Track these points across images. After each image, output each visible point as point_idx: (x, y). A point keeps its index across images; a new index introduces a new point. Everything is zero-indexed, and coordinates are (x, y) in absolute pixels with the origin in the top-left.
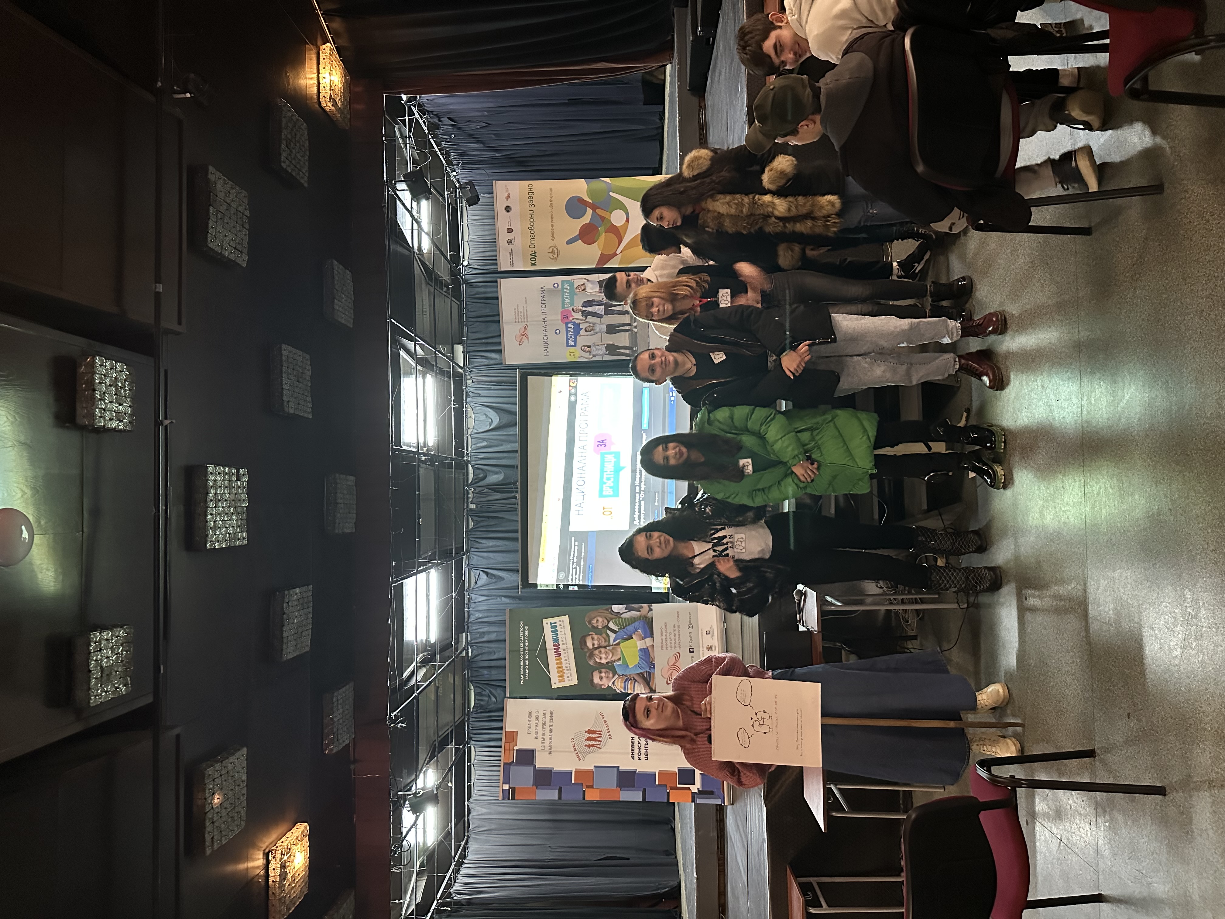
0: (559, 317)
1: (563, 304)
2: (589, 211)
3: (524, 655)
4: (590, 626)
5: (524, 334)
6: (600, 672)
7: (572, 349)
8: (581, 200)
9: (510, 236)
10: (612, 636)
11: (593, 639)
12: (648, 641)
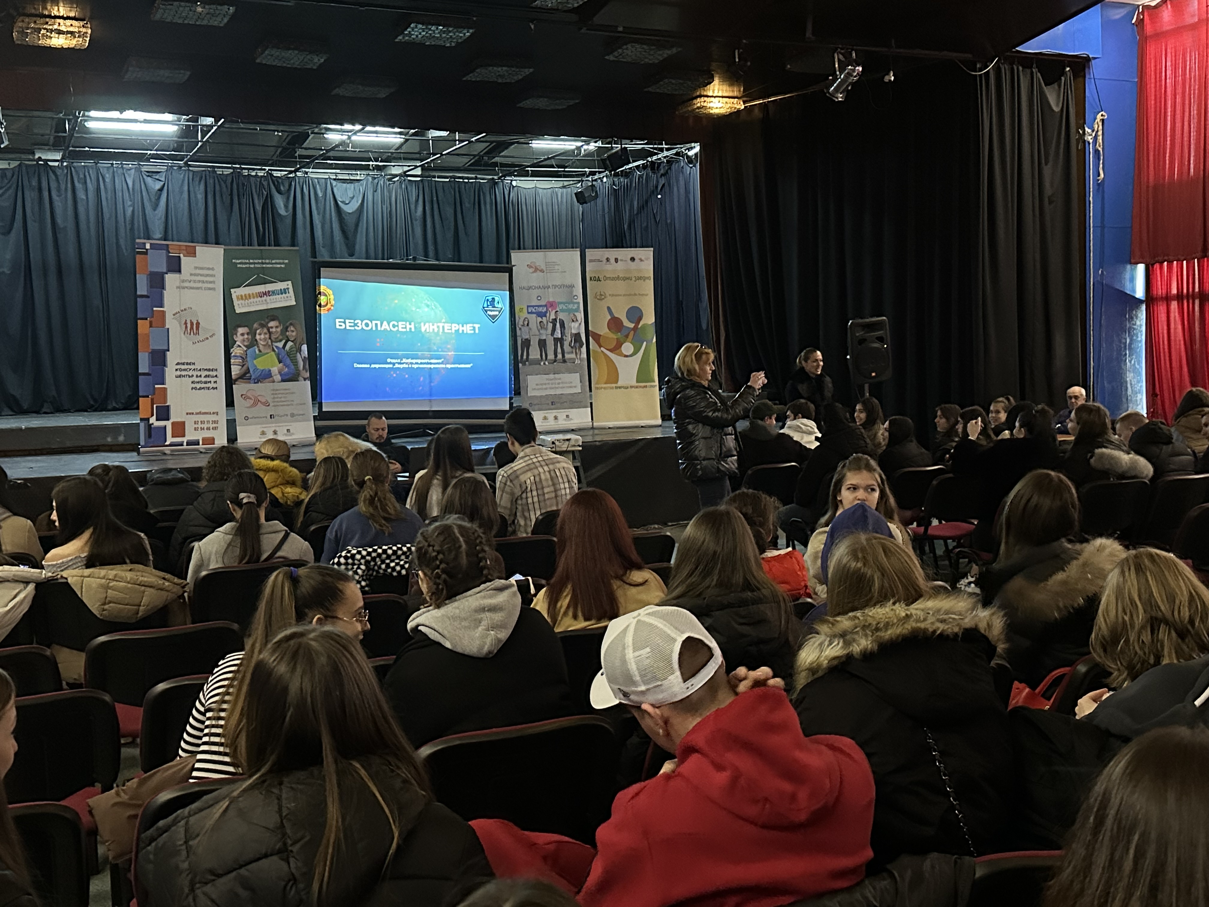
0: (551, 300)
2: (632, 325)
3: (259, 263)
5: (536, 270)
6: (248, 334)
7: (525, 310)
8: (640, 319)
10: (280, 345)
11: (277, 327)
12: (278, 378)
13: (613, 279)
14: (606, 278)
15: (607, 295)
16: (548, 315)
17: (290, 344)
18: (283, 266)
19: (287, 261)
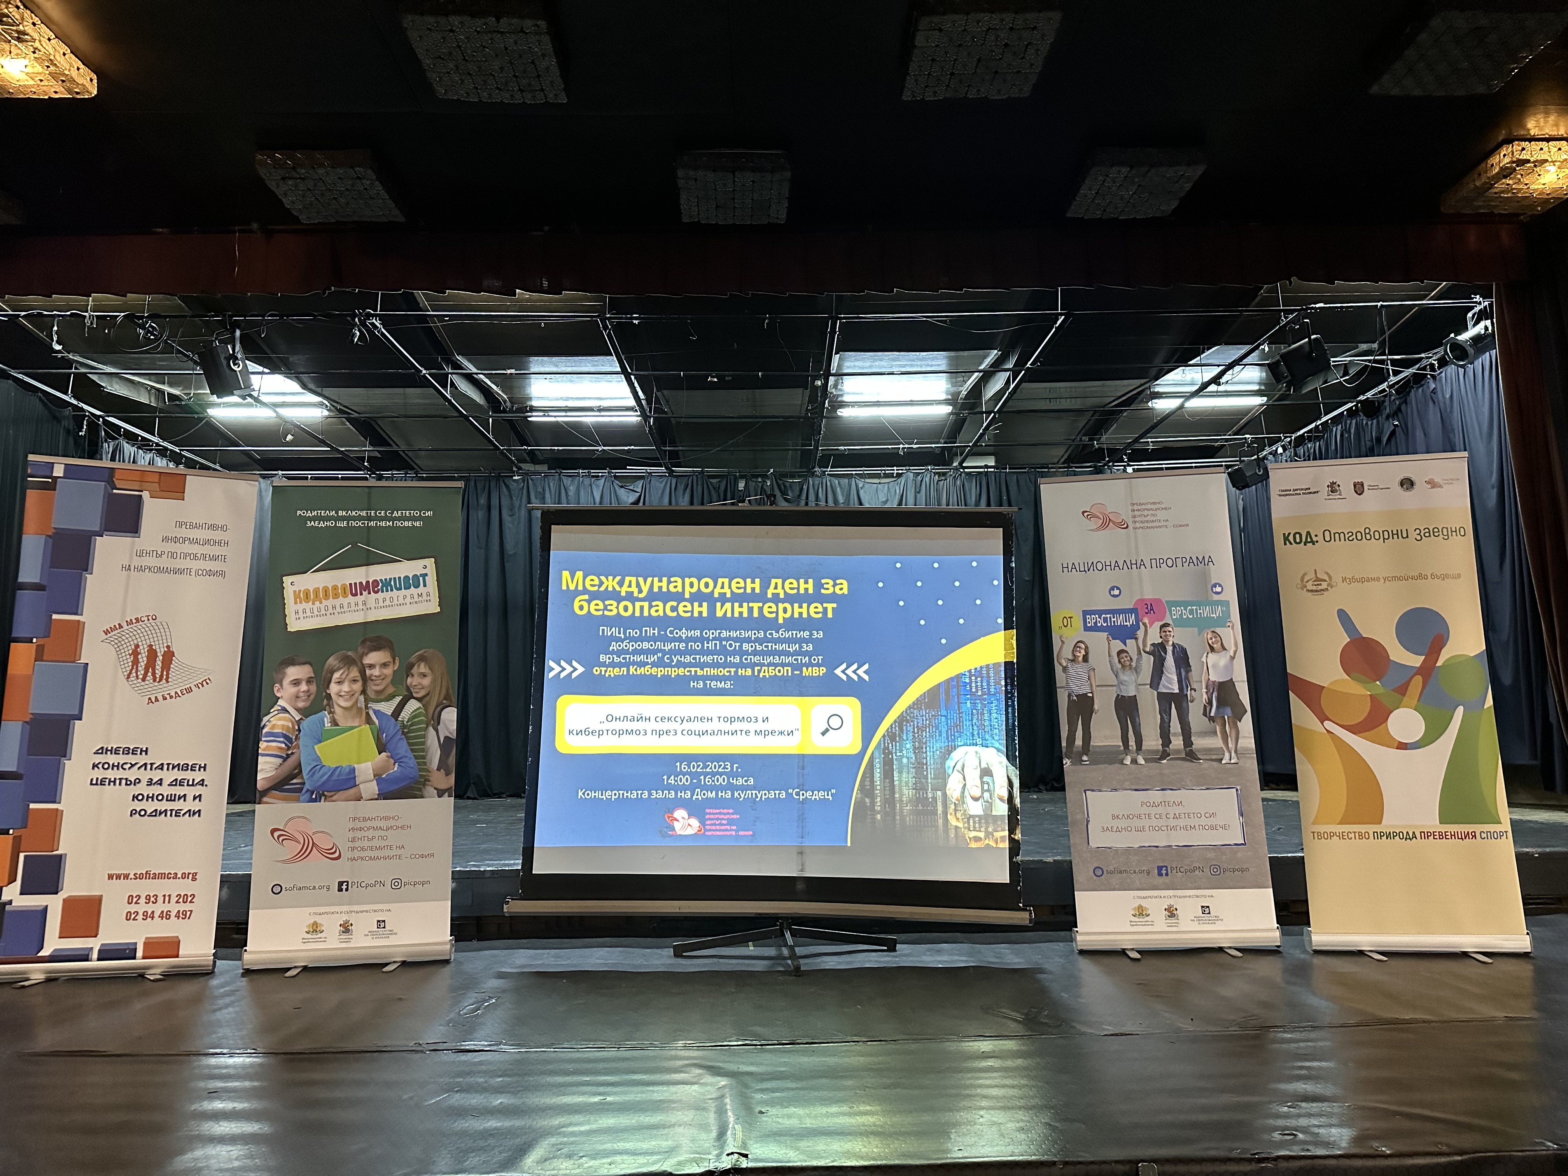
0: (1148, 595)
1: (1177, 604)
2: (1416, 661)
3: (360, 518)
4: (413, 659)
5: (1106, 523)
6: (309, 681)
7: (1078, 622)
8: (1439, 641)
9: (1347, 489)
10: (387, 708)
11: (385, 665)
12: (370, 788)
13: (1351, 537)
14: (1332, 536)
15: (1337, 579)
16: (1140, 634)
17: (413, 706)
18: (417, 524)
19: (429, 513)
